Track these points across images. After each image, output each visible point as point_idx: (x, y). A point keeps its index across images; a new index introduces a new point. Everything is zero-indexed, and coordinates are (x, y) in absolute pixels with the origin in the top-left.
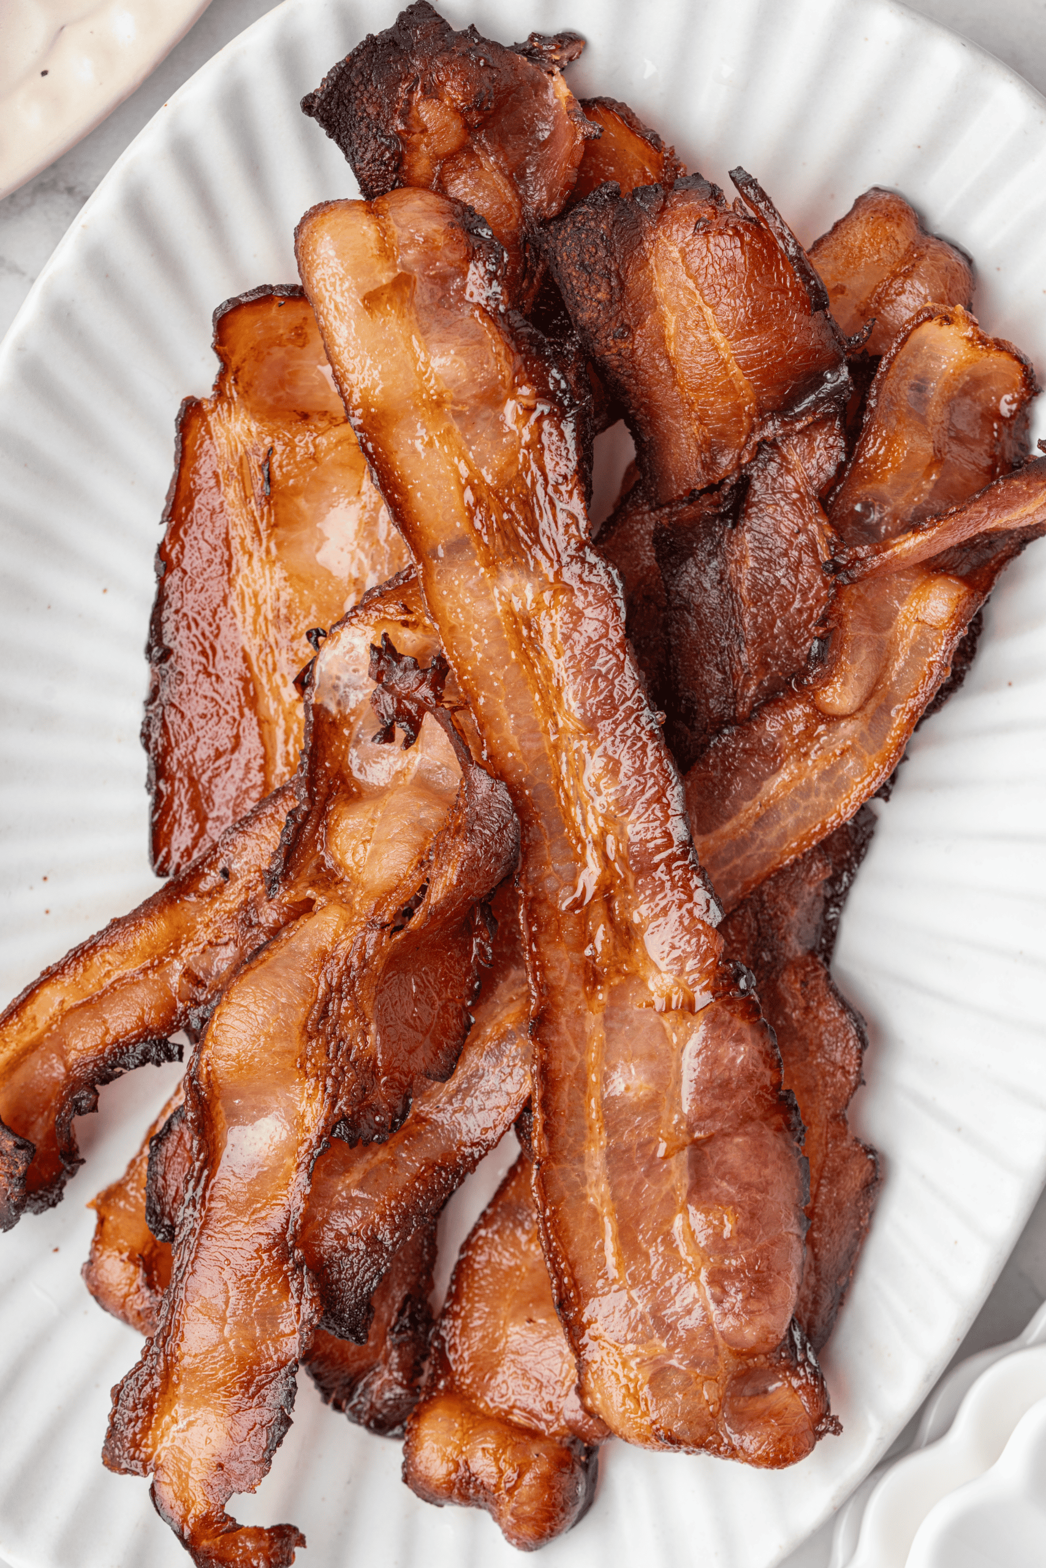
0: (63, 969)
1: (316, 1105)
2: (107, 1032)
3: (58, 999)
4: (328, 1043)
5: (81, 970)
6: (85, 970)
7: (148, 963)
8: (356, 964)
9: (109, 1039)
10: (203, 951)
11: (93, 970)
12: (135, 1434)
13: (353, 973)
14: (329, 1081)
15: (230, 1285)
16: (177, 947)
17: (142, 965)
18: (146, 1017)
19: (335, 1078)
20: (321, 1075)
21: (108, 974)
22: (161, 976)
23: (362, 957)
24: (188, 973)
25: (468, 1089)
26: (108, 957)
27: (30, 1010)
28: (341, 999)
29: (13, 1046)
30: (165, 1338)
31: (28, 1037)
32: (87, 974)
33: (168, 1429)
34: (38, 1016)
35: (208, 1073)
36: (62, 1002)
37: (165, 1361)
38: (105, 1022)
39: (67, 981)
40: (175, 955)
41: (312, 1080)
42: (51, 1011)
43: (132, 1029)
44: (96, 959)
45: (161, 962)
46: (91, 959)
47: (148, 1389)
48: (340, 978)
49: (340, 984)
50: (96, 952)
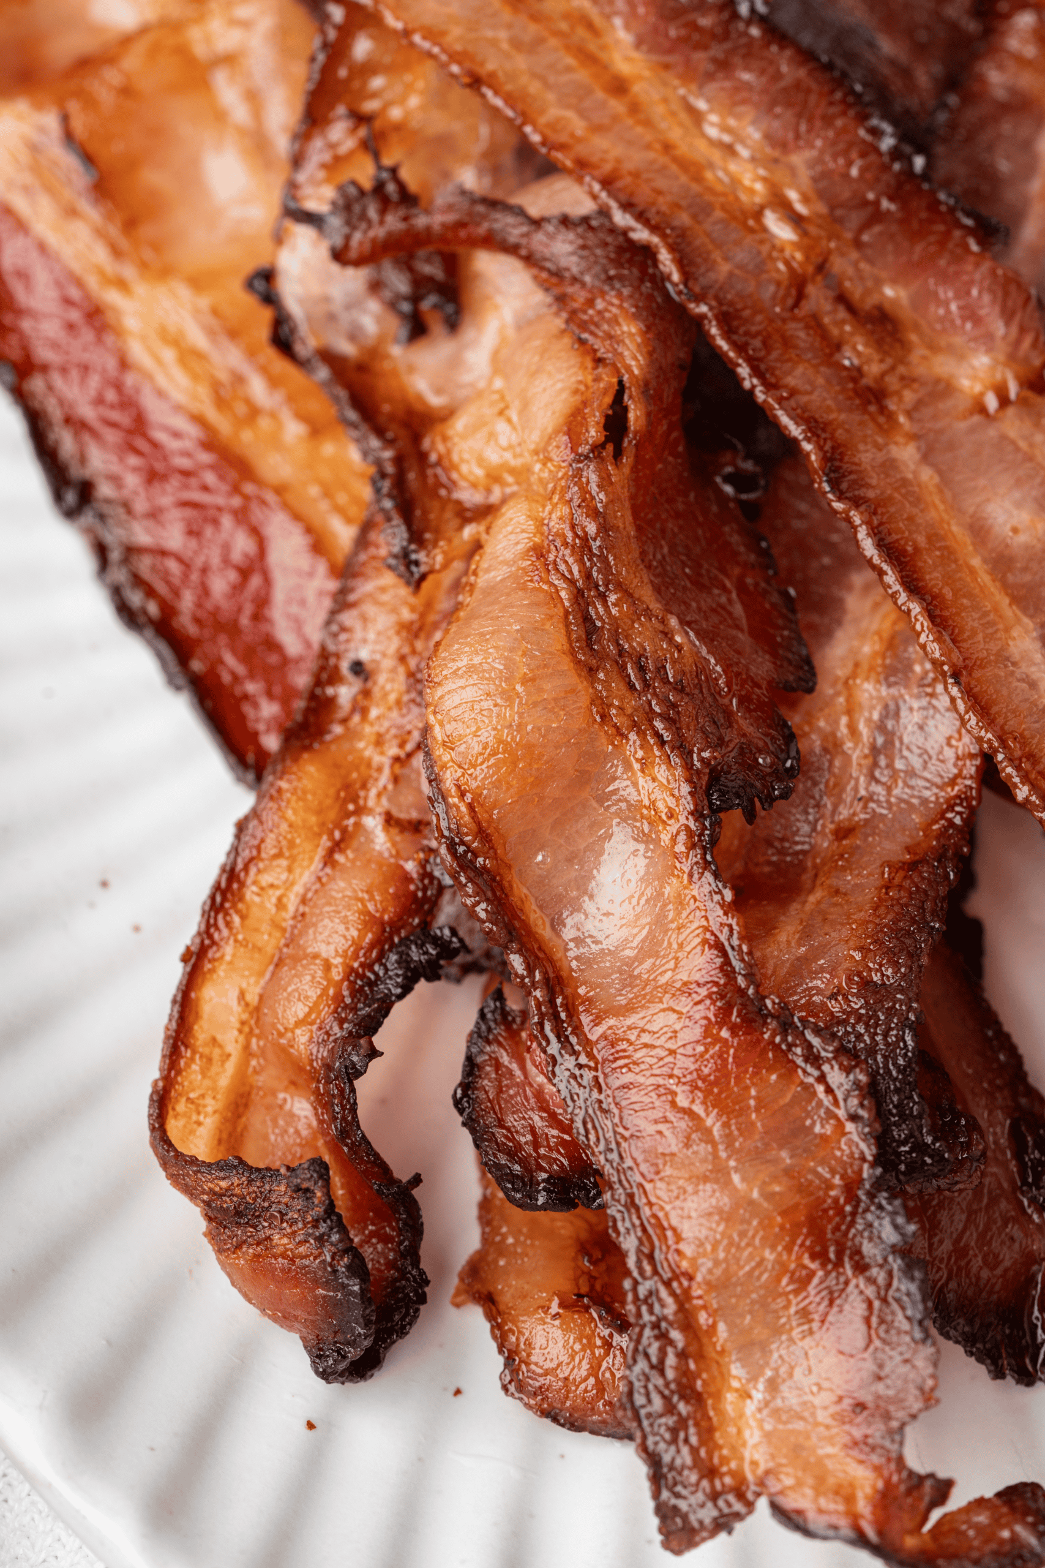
0: (210, 936)
1: (662, 772)
2: (327, 966)
3: (234, 994)
4: (623, 668)
5: (236, 919)
6: (243, 918)
7: (325, 842)
8: (592, 528)
9: (337, 974)
10: (396, 779)
11: (255, 912)
12: (694, 1451)
13: (595, 545)
14: (659, 725)
15: (698, 1109)
16: (355, 800)
17: (320, 852)
18: (371, 907)
19: (665, 718)
20: (641, 723)
21: (280, 905)
22: (356, 850)
23: (594, 514)
24: (390, 820)
25: (889, 743)
26: (266, 879)
27: (201, 1032)
28: (603, 597)
29: (211, 1105)
30: (651, 1257)
31: (225, 1076)
32: (250, 922)
33: (741, 1415)
34: (219, 1037)
35: (471, 807)
36: (242, 995)
37: (673, 1294)
38: (316, 956)
39: (228, 950)
40: (360, 811)
41: (633, 736)
42: (234, 1021)
43: (361, 937)
44: (250, 893)
45: (344, 831)
46: (241, 899)
47: (671, 1360)
48: (581, 562)
49: (588, 576)
50: (242, 884)
